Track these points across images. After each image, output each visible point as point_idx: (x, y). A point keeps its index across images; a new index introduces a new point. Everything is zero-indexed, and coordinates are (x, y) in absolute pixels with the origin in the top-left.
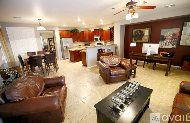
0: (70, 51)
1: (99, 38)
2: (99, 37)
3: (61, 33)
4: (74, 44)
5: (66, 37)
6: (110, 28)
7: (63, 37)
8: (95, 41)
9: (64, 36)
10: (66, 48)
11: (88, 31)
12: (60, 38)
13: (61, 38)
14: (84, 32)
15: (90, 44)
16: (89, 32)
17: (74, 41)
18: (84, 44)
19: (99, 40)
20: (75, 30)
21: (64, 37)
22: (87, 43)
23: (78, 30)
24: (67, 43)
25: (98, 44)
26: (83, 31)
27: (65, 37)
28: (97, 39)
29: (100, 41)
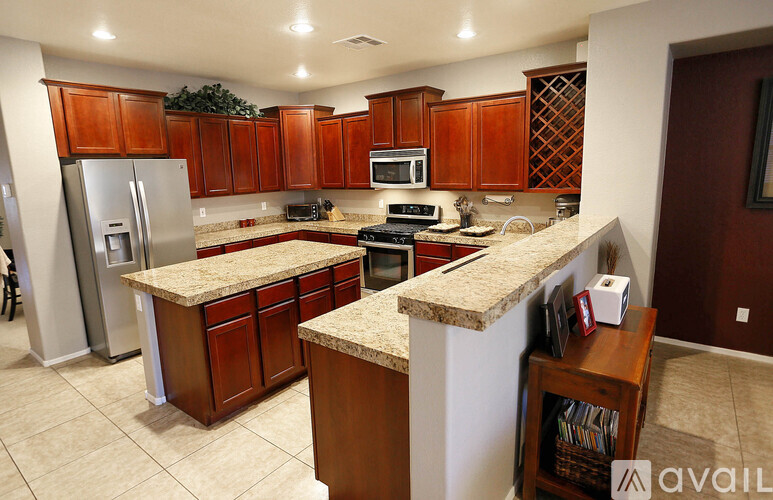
0: (164, 305)
1: (413, 160)
2: (415, 158)
3: (70, 112)
4: (202, 210)
5: (123, 147)
6: (525, 79)
7: (91, 149)
8: (373, 184)
9: (105, 143)
10: (121, 253)
11: (317, 108)
12: (63, 161)
13: (69, 155)
14: (286, 119)
15: (329, 206)
16: (319, 115)
17: (201, 189)
18: (278, 212)
19: (413, 179)
20: (210, 98)
21: (101, 149)
22: (299, 199)
23: (236, 102)
24: (132, 205)
25: (394, 208)
26: (273, 112)
27: (114, 148)
28: (394, 174)
29: (423, 184)
